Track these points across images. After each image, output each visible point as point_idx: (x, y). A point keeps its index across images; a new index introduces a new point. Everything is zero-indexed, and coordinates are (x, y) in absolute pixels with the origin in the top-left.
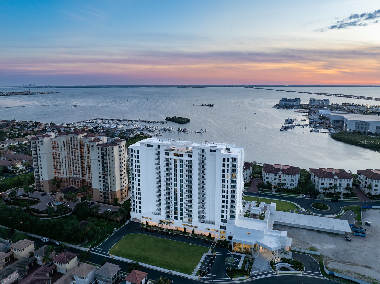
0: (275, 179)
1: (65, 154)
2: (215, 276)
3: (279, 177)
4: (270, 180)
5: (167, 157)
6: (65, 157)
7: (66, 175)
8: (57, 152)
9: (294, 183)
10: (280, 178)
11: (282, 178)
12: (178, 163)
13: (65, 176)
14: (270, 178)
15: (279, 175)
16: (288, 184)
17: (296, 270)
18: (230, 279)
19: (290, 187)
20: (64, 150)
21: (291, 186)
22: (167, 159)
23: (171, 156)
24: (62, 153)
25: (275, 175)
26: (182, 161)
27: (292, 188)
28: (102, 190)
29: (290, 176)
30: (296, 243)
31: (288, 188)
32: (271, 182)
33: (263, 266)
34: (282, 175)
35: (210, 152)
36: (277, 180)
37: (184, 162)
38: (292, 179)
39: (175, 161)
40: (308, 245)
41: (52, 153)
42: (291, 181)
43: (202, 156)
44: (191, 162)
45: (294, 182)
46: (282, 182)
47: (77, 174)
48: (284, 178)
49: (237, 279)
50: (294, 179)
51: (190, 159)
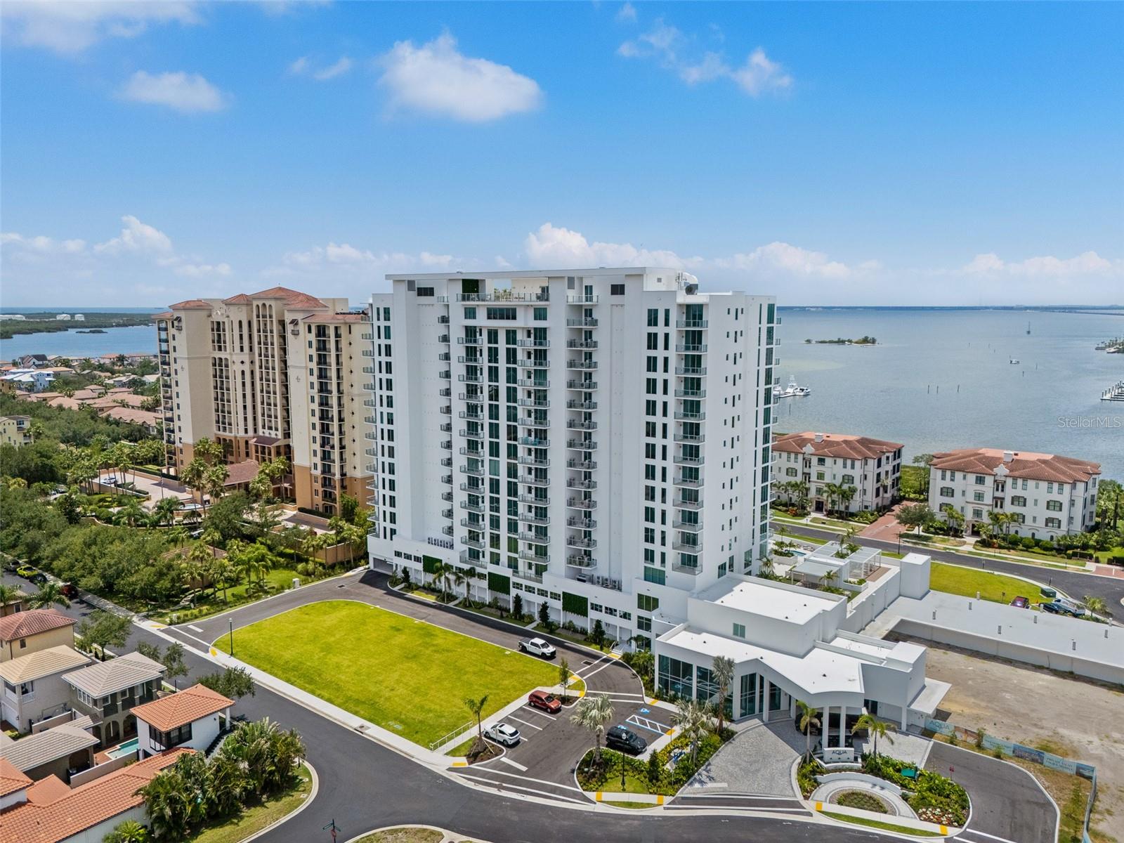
0: (979, 496)
1: (242, 362)
2: (524, 769)
3: (997, 490)
4: (956, 502)
5: (470, 323)
6: (243, 372)
7: (246, 431)
8: (222, 355)
9: (1063, 516)
10: (999, 494)
11: (1009, 493)
12: (502, 346)
13: (242, 433)
14: (958, 493)
15: (995, 481)
16: (1035, 518)
17: (920, 816)
18: (580, 790)
19: (1044, 535)
20: (242, 349)
21: (1048, 529)
22: (471, 332)
23: (482, 321)
24: (234, 358)
25: (980, 480)
26: (511, 336)
27: (1052, 538)
28: (318, 472)
29: (1044, 485)
30: (975, 711)
31: (1033, 534)
32: (962, 508)
33: (758, 771)
34: (1009, 481)
35: (612, 294)
36: (988, 499)
37: (520, 336)
38: (1055, 496)
39: (493, 336)
40: (1036, 730)
41: (211, 361)
42: (1048, 508)
43: (586, 316)
44: (540, 335)
45: (1061, 510)
46: (1009, 509)
47: (270, 428)
48: (1019, 492)
49: (607, 796)
50: (1064, 499)
51: (540, 324)
